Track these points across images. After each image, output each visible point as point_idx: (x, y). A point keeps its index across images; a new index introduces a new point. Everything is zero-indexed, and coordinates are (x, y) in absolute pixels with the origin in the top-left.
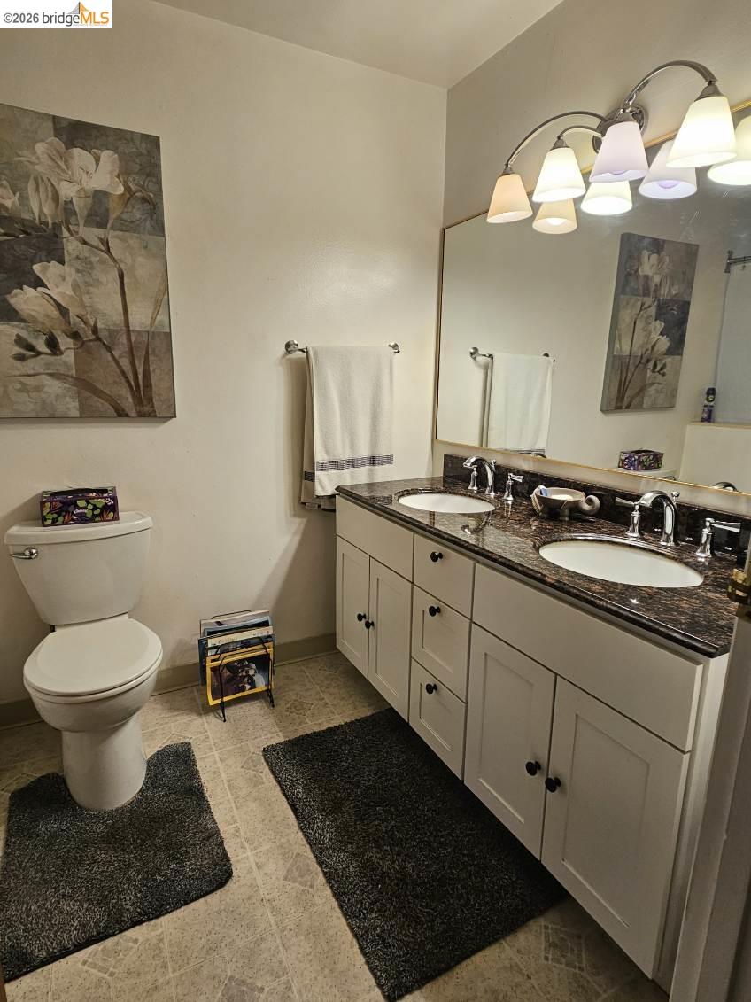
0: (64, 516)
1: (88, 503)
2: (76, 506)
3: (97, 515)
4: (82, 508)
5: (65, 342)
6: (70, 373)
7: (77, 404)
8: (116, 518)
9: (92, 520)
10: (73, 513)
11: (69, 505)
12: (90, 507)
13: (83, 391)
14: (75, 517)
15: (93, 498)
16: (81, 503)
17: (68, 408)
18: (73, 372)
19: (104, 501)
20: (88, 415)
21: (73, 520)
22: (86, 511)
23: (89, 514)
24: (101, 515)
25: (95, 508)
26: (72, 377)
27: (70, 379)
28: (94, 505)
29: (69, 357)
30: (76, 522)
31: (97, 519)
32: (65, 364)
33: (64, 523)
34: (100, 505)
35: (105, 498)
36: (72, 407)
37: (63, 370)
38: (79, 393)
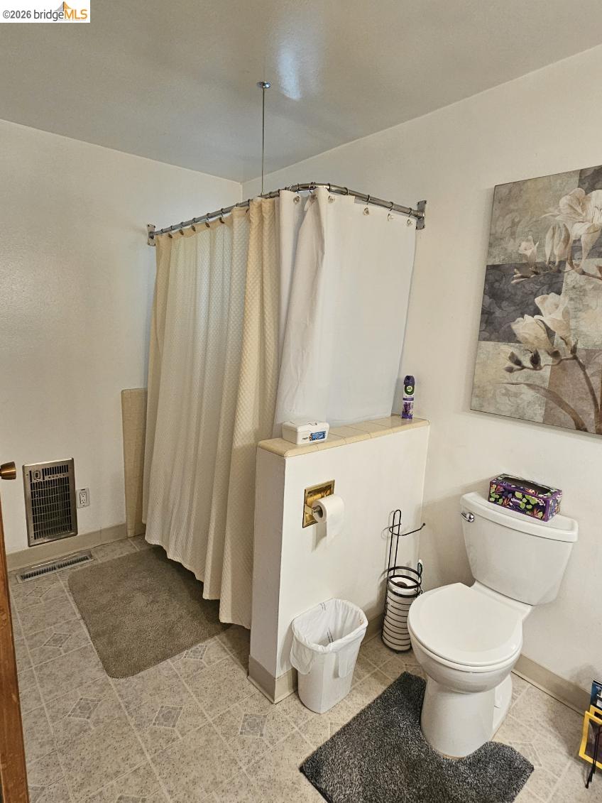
0: (504, 500)
1: (524, 497)
2: (514, 496)
3: (528, 510)
4: (518, 499)
5: (546, 360)
6: (543, 385)
7: (543, 412)
8: (545, 519)
9: (524, 511)
10: (510, 500)
11: (509, 493)
12: (525, 500)
13: (550, 401)
14: (511, 504)
15: (529, 494)
16: (518, 495)
17: (536, 414)
18: (546, 385)
19: (537, 500)
20: (549, 421)
21: (509, 505)
22: (521, 503)
23: (523, 506)
24: (532, 510)
25: (528, 503)
26: (544, 389)
27: (542, 390)
28: (528, 501)
29: (546, 372)
30: (512, 508)
31: (528, 512)
32: (542, 377)
33: (502, 505)
34: (533, 503)
35: (538, 498)
36: (538, 412)
37: (538, 382)
38: (547, 403)
